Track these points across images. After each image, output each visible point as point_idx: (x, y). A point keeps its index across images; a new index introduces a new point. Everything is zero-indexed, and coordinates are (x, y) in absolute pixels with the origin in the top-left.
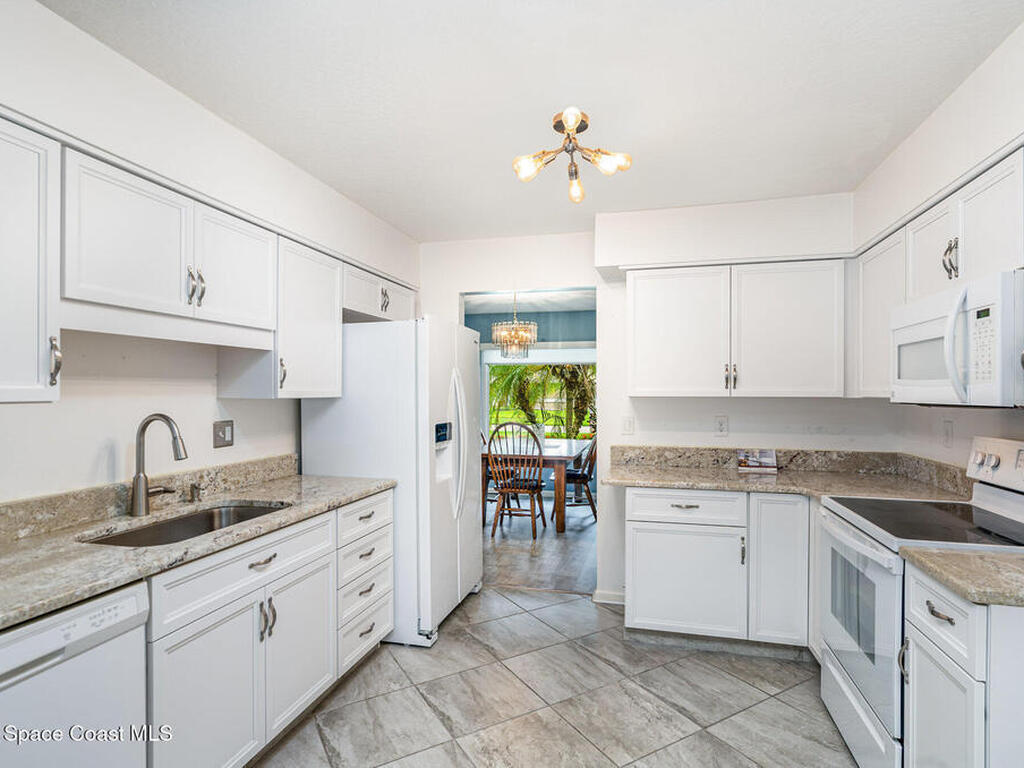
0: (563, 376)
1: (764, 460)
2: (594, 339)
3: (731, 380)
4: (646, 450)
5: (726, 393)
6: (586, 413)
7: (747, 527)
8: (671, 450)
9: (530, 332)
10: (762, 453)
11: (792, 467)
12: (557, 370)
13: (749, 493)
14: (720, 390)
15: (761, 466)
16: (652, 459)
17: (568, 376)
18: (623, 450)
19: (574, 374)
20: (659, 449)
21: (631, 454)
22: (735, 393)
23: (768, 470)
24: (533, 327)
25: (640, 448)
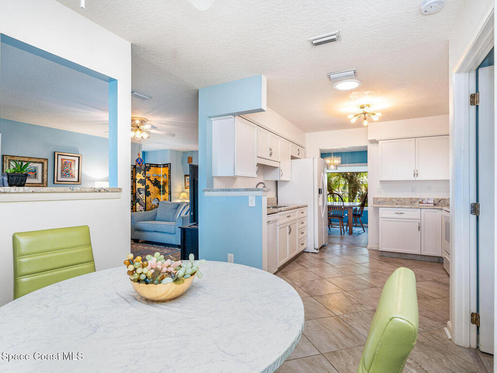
0: (347, 178)
1: (429, 202)
2: (367, 162)
3: (416, 174)
4: (385, 199)
5: (414, 179)
6: (357, 194)
7: (421, 219)
8: (395, 199)
9: (337, 161)
10: (428, 199)
11: (440, 204)
12: (345, 175)
13: (421, 209)
14: (412, 178)
15: (428, 203)
16: (388, 202)
17: (349, 178)
18: (377, 199)
19: (352, 177)
20: (390, 198)
21: (380, 200)
22: (417, 179)
23: (430, 205)
24: (340, 158)
25: (384, 198)
